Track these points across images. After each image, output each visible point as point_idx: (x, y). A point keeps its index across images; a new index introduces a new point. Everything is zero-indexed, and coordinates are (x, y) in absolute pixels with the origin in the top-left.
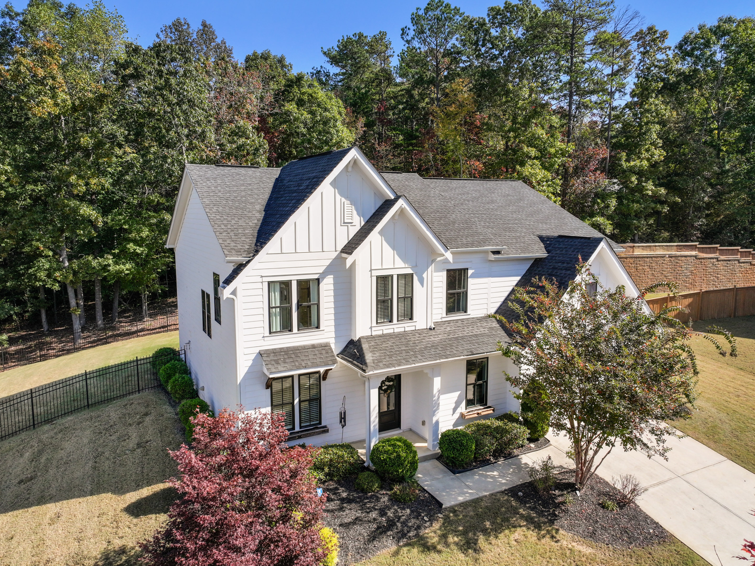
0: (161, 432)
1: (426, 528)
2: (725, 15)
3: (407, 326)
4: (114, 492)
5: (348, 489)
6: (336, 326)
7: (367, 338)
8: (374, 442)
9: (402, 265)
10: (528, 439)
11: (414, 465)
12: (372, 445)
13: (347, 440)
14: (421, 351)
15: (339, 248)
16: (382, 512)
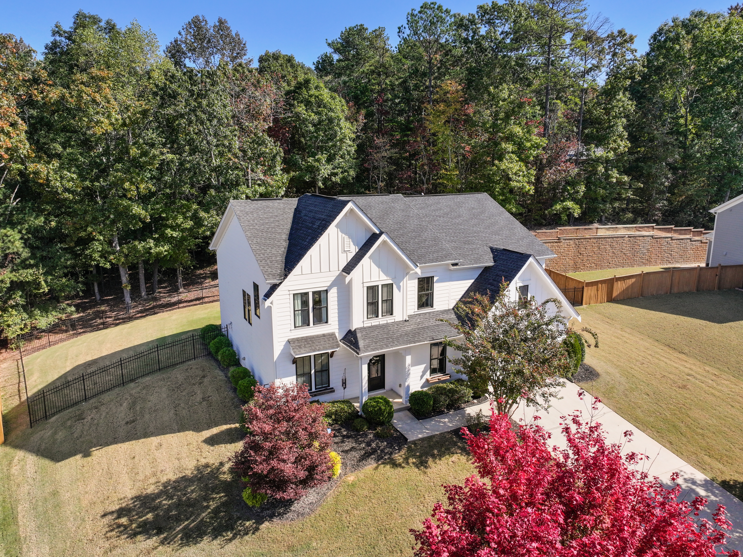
0: (217, 390)
1: (395, 453)
2: (697, 9)
3: (389, 320)
4: (193, 430)
5: (347, 429)
6: (339, 321)
7: (361, 329)
8: (365, 399)
9: (385, 278)
10: (472, 397)
11: (390, 415)
12: (364, 401)
13: (347, 397)
14: (397, 339)
15: (341, 268)
16: (369, 444)
